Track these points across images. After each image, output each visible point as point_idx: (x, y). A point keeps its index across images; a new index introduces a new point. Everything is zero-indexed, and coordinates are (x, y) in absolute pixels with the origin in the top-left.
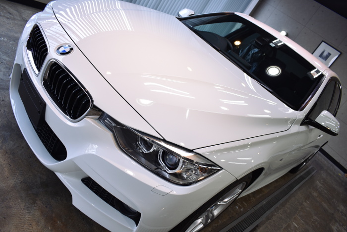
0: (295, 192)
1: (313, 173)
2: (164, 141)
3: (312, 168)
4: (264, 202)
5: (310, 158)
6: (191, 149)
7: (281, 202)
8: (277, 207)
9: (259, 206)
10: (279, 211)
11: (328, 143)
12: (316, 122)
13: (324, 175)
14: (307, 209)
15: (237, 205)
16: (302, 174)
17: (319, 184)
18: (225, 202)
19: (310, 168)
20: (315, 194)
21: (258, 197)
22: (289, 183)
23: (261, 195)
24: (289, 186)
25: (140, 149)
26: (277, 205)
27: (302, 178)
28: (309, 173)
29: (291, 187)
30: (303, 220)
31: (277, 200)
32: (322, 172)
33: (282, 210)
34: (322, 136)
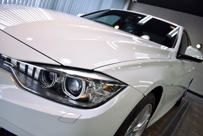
0: (184, 117)
1: (190, 104)
2: (62, 66)
3: (187, 101)
4: (167, 128)
5: (185, 93)
6: (91, 69)
7: (178, 125)
8: (177, 129)
9: (164, 131)
10: (180, 131)
11: (193, 80)
12: (186, 55)
13: (196, 104)
14: (197, 126)
15: (149, 134)
16: (183, 105)
17: (196, 109)
18: (139, 128)
19: (186, 101)
20: (197, 116)
21: (162, 125)
22: (178, 113)
23: (163, 123)
24: (179, 114)
25: (44, 85)
26: (177, 128)
27: (184, 108)
28: (187, 104)
29: (180, 115)
30: (198, 134)
31: (175, 124)
32: (194, 102)
33: (181, 130)
34: (190, 70)
